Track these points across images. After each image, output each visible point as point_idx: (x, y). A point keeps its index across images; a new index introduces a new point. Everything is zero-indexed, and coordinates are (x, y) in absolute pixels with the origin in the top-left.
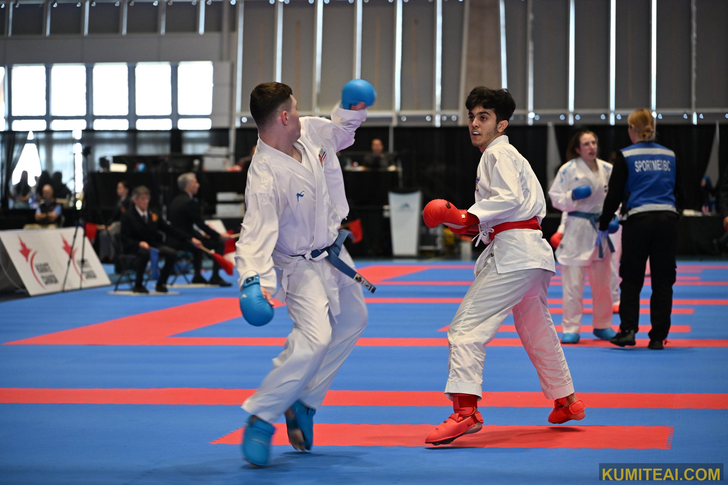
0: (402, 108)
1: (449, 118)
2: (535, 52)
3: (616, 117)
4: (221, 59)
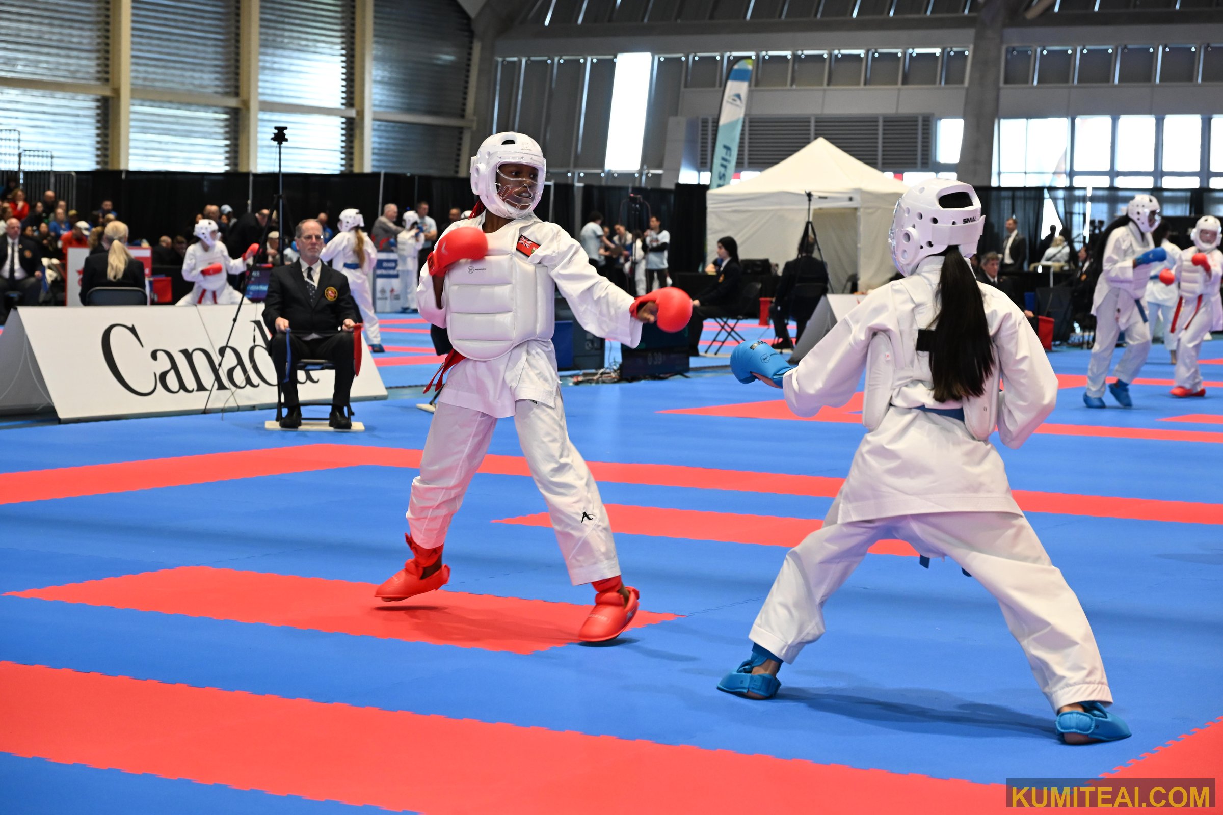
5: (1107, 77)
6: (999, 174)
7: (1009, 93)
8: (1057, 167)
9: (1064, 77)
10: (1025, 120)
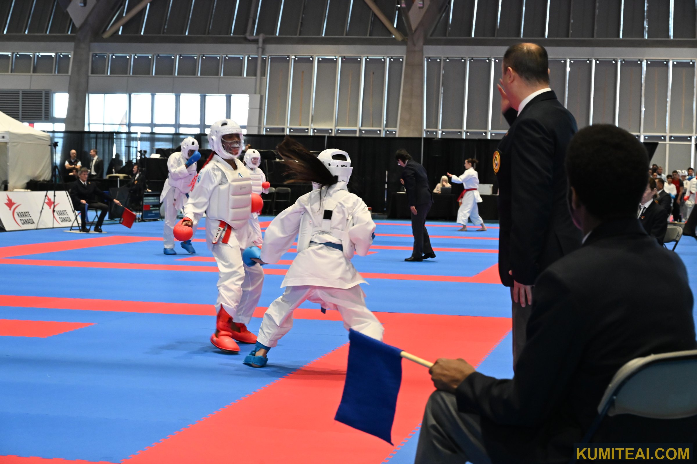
0: (362, 126)
1: (391, 132)
2: (444, 93)
3: (491, 134)
4: (255, 93)
5: (148, 72)
6: (89, 124)
7: (94, 79)
8: (122, 121)
9: (124, 71)
10: (103, 95)
